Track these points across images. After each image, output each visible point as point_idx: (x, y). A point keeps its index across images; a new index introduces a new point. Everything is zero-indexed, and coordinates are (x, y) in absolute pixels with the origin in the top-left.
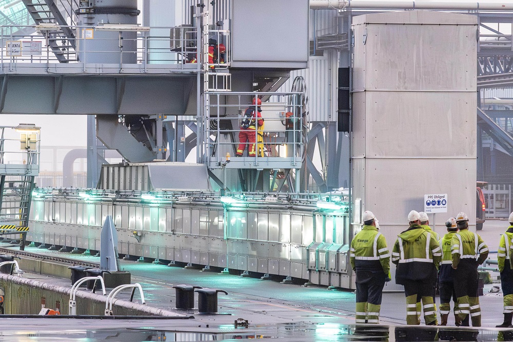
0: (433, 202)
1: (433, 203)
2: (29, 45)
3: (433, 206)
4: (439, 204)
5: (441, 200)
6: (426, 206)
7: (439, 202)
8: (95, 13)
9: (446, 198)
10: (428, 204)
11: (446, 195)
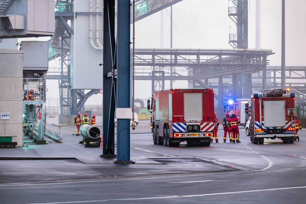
1: (4, 116)
3: (4, 117)
4: (6, 116)
5: (7, 114)
6: (1, 116)
7: (6, 115)
9: (9, 114)
10: (2, 116)
11: (9, 113)
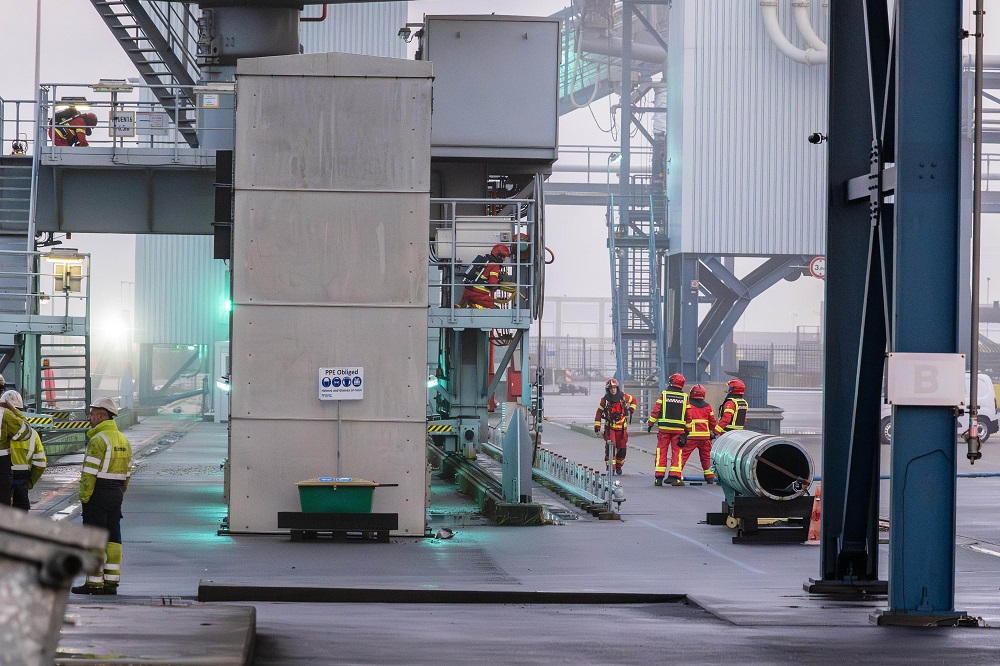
0: (335, 380)
1: (336, 382)
2: (147, 117)
3: (336, 388)
4: (347, 385)
5: (352, 377)
6: (322, 387)
7: (347, 381)
8: (221, 64)
9: (361, 375)
11: (361, 370)
